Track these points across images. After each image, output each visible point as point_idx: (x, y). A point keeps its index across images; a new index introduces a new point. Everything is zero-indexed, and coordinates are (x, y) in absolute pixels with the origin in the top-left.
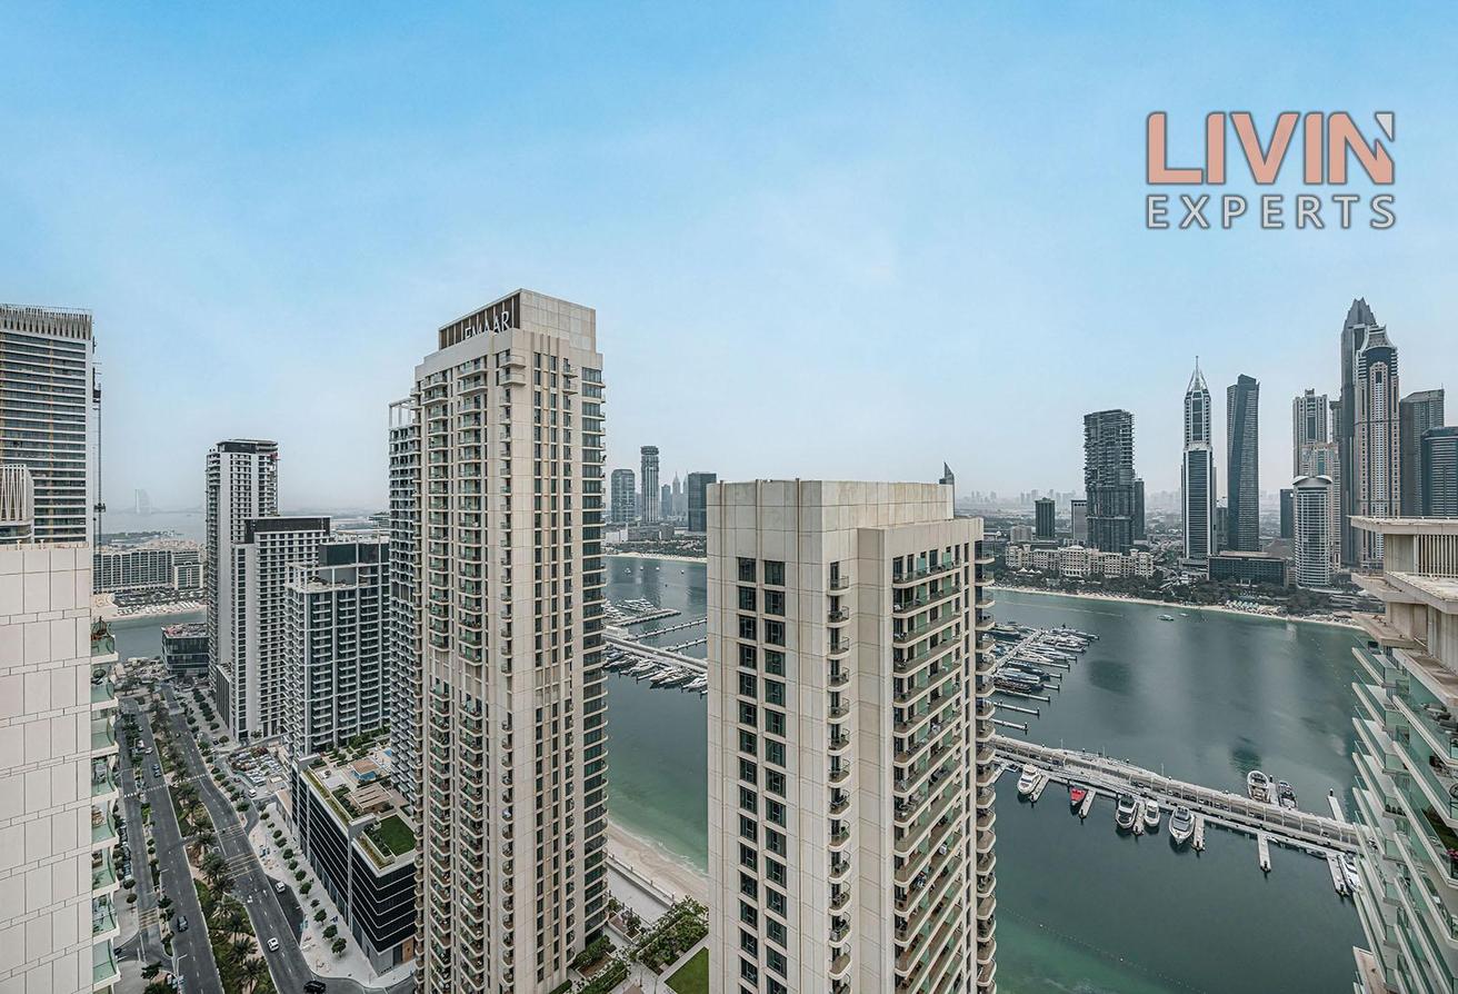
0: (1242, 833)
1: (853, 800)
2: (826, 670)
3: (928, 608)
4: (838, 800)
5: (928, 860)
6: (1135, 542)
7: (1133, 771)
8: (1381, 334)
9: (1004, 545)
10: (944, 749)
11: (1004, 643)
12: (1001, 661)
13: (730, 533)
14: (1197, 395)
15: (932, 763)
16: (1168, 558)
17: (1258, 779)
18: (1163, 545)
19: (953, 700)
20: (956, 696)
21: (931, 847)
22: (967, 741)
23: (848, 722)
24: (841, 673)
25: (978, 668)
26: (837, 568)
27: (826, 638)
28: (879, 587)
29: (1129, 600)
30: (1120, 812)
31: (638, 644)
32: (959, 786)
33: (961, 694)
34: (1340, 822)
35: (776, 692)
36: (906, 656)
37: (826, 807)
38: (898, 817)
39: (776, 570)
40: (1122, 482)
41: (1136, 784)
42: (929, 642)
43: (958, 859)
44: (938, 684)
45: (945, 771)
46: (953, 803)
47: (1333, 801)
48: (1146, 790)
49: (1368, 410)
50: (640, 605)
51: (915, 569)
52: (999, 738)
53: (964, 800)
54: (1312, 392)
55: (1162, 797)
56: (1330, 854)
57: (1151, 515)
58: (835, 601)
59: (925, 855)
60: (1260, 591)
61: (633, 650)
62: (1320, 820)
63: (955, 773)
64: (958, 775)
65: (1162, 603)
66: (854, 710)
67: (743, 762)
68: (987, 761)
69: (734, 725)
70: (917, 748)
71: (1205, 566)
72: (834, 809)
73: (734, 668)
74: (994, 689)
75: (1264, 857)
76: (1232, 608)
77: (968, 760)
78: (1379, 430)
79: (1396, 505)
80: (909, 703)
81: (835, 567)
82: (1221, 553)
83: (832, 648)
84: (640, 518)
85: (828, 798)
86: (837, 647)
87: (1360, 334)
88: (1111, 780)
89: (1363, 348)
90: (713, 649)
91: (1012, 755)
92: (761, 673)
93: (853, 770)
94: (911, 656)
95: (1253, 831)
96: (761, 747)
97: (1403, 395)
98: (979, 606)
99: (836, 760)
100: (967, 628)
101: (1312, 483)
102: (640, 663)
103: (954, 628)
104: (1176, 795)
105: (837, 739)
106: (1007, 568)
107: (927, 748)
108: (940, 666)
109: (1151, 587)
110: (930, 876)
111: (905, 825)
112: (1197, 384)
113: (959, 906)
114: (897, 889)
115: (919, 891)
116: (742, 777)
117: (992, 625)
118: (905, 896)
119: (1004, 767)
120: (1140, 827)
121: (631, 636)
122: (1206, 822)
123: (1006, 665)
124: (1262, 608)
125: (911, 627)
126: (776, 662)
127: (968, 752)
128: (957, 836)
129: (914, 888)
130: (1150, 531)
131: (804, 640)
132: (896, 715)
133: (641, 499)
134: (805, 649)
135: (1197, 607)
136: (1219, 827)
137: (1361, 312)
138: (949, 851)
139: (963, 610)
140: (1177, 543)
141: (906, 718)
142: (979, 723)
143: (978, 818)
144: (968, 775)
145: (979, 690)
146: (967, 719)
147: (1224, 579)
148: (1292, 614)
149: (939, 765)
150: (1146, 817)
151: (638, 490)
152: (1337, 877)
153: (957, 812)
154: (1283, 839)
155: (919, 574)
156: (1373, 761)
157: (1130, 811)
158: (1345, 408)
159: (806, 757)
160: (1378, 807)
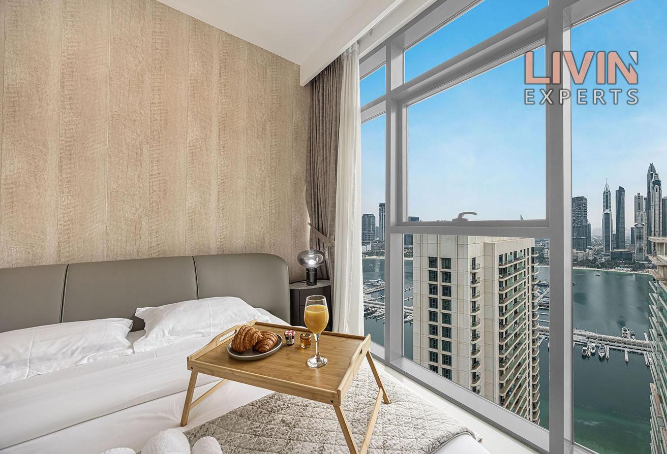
0: (620, 350)
1: (482, 363)
2: (470, 306)
3: (513, 276)
4: (475, 363)
5: (513, 382)
6: (588, 247)
7: (587, 333)
8: (657, 176)
9: (543, 249)
10: (520, 334)
11: (543, 288)
12: (542, 296)
13: (425, 246)
14: (607, 193)
15: (515, 341)
16: (598, 252)
17: (625, 330)
18: (597, 248)
19: (523, 313)
20: (524, 312)
21: (514, 377)
22: (529, 330)
23: (479, 328)
24: (476, 307)
25: (533, 299)
26: (475, 260)
27: (470, 292)
28: (493, 268)
29: (586, 269)
30: (583, 350)
31: (377, 302)
32: (525, 349)
33: (526, 310)
34: (647, 342)
35: (447, 318)
36: (504, 297)
37: (470, 367)
38: (501, 366)
39: (447, 262)
40: (584, 224)
41: (588, 338)
42: (513, 290)
43: (525, 379)
44: (517, 307)
45: (520, 344)
46: (523, 356)
47: (645, 334)
48: (591, 340)
49: (654, 201)
50: (378, 282)
51: (508, 259)
52: (541, 327)
53: (527, 355)
54: (639, 194)
55: (596, 341)
56: (645, 353)
57: (593, 236)
58: (474, 275)
59: (512, 380)
60: (625, 263)
61: (374, 305)
62: (642, 341)
63: (524, 344)
64: (525, 345)
65: (596, 269)
66: (482, 322)
67: (431, 353)
68: (536, 337)
69: (427, 335)
70: (509, 335)
71: (609, 255)
72: (474, 367)
73: (427, 309)
74: (539, 307)
75: (627, 358)
76: (617, 270)
77: (529, 338)
78: (657, 208)
79: (661, 234)
80: (506, 317)
81: (474, 260)
82: (614, 250)
83: (473, 296)
84: (378, 239)
85: (470, 363)
86: (475, 295)
87: (652, 175)
88: (580, 338)
89: (653, 180)
90: (416, 302)
91: (546, 333)
92: (440, 310)
93: (482, 349)
94: (506, 297)
95: (623, 349)
96: (440, 345)
97: (663, 197)
98: (533, 274)
99: (474, 346)
100: (528, 283)
101: (640, 226)
102: (378, 312)
103: (523, 284)
104: (601, 340)
105: (475, 336)
106: (544, 258)
107: (513, 335)
108: (518, 300)
109: (592, 263)
110: (514, 389)
111: (504, 369)
112: (607, 189)
113: (525, 399)
114: (501, 397)
115: (510, 396)
116: (431, 360)
117: (538, 281)
118: (504, 400)
119: (543, 338)
120: (589, 354)
121: (373, 299)
122: (610, 348)
123: (544, 297)
124: (626, 269)
125: (506, 285)
126: (447, 305)
127: (529, 334)
128: (525, 370)
129: (508, 395)
130: (593, 242)
131: (460, 293)
132: (500, 323)
133: (378, 230)
134: (460, 297)
135: (607, 270)
136: (614, 349)
137: (652, 168)
138: (521, 377)
139: (527, 276)
140: (601, 247)
141: (504, 323)
142: (533, 322)
143: (533, 361)
144: (529, 344)
145: (533, 308)
146: (528, 321)
147: (615, 260)
148: (634, 270)
149: (517, 341)
150: (591, 350)
151: (377, 224)
152: (646, 360)
153: (525, 359)
154: (632, 350)
155: (509, 262)
156: (654, 319)
157: (586, 348)
158: (648, 200)
159: (461, 346)
160: (655, 334)
